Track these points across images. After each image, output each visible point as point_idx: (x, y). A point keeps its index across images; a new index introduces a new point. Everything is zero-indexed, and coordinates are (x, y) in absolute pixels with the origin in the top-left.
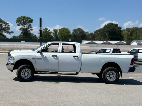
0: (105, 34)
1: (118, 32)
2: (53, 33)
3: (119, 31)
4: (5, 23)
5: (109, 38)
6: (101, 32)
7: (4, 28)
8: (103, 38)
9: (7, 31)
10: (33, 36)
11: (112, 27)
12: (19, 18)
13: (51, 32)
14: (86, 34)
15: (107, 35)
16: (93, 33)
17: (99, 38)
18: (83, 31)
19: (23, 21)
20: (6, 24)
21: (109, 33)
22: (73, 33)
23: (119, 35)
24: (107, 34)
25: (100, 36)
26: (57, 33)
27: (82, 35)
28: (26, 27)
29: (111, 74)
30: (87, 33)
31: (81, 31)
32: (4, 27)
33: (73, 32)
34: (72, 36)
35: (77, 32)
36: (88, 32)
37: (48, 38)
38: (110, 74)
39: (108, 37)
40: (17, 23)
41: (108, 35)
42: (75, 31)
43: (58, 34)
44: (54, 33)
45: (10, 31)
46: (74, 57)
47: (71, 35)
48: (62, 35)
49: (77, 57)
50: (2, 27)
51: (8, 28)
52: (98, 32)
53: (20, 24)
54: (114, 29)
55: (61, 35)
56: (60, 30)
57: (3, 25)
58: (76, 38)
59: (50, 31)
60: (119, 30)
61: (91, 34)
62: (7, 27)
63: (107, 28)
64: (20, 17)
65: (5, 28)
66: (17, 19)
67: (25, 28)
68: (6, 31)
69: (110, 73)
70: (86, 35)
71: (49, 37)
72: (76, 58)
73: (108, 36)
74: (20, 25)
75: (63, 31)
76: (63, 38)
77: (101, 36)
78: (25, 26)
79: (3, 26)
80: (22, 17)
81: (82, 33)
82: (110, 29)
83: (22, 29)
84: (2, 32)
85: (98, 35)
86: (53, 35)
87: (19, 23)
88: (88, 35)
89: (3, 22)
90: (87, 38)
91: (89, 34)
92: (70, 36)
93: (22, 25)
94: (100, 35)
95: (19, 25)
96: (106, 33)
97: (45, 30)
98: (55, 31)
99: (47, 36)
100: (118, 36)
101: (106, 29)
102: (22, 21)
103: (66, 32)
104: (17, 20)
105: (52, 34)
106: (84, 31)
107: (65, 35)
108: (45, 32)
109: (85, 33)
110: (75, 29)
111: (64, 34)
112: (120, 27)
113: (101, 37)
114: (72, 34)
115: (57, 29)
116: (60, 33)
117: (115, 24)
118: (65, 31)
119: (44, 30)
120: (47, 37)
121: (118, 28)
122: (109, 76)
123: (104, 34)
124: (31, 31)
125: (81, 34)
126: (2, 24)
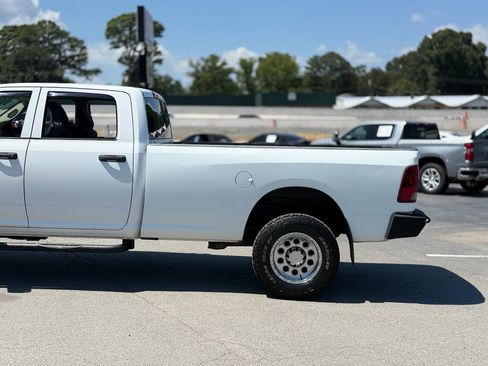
0: (424, 72)
1: (471, 63)
2: (238, 74)
3: (475, 61)
4: (70, 40)
5: (438, 87)
6: (412, 63)
7: (67, 58)
8: (416, 85)
9: (79, 69)
10: (172, 86)
11: (449, 43)
12: (113, 20)
13: (231, 71)
14: (356, 72)
15: (430, 76)
16: (383, 69)
17: (403, 86)
18: (345, 65)
19: (132, 32)
20: (76, 43)
21: (441, 68)
22: (309, 71)
23: (477, 75)
24: (431, 70)
25: (404, 80)
26: (251, 71)
27: (342, 76)
28: (140, 52)
29: (297, 249)
30: (358, 68)
31: (338, 62)
32: (68, 53)
33: (309, 66)
34: (304, 83)
35: (324, 65)
36: (362, 66)
37: (220, 91)
38: (291, 250)
39: (433, 80)
40: (108, 37)
41: (435, 74)
42: (318, 64)
43: (254, 75)
44: (242, 71)
45: (89, 67)
46: (104, 159)
47: (300, 80)
48: (269, 79)
49: (122, 160)
50: (60, 54)
51: (83, 59)
52: (401, 66)
53: (120, 40)
54: (458, 52)
55: (266, 79)
56: (261, 60)
57: (66, 46)
58: (319, 88)
59: (225, 67)
60: (478, 56)
61: (376, 72)
62: (78, 55)
63: (431, 48)
64: (118, 19)
65: (72, 57)
66: (109, 23)
67: (137, 54)
68: (74, 67)
69: (292, 244)
70: (356, 79)
71: (222, 87)
72: (115, 165)
73: (435, 78)
74: (121, 44)
75: (273, 64)
76: (274, 89)
77: (412, 80)
78: (135, 50)
79: (64, 51)
80: (124, 15)
81: (341, 69)
82: (442, 51)
83: (126, 58)
84: (63, 71)
85: (398, 78)
86: (238, 78)
87: (115, 40)
88: (363, 77)
89: (63, 37)
90: (360, 88)
91: (367, 75)
92: (296, 83)
93: (125, 43)
94: (406, 74)
95: (117, 47)
96: (426, 68)
97: (210, 64)
98: (246, 65)
99: (215, 84)
100: (471, 77)
101: (429, 51)
102: (127, 32)
103: (283, 66)
104: (108, 29)
105: (233, 77)
106: (348, 64)
107: (281, 78)
108: (210, 67)
109: (354, 69)
110: (316, 58)
111: (275, 74)
112: (480, 44)
113: (410, 83)
114: (307, 74)
115: (251, 59)
116: (261, 72)
117: (461, 33)
118: (280, 64)
119: (207, 61)
120: (218, 87)
121: (474, 47)
122: (283, 256)
123: (419, 70)
124: (157, 66)
125: (338, 74)
126: (60, 45)
